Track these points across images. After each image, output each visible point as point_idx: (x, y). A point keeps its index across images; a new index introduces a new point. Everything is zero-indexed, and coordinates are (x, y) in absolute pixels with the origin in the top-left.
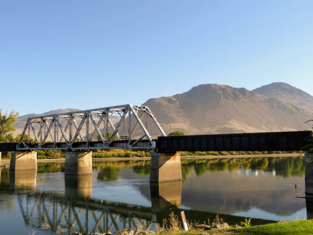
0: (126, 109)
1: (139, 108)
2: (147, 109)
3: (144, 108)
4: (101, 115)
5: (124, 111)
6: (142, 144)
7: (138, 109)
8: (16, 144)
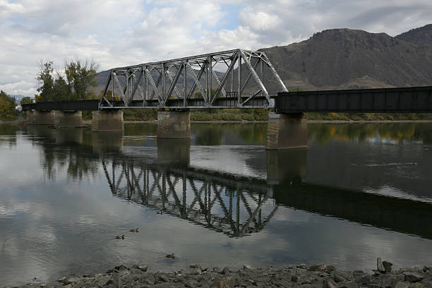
0: (235, 55)
1: (253, 54)
2: (262, 56)
3: (259, 54)
4: (201, 64)
5: (231, 58)
6: (255, 102)
7: (251, 55)
8: (98, 101)
